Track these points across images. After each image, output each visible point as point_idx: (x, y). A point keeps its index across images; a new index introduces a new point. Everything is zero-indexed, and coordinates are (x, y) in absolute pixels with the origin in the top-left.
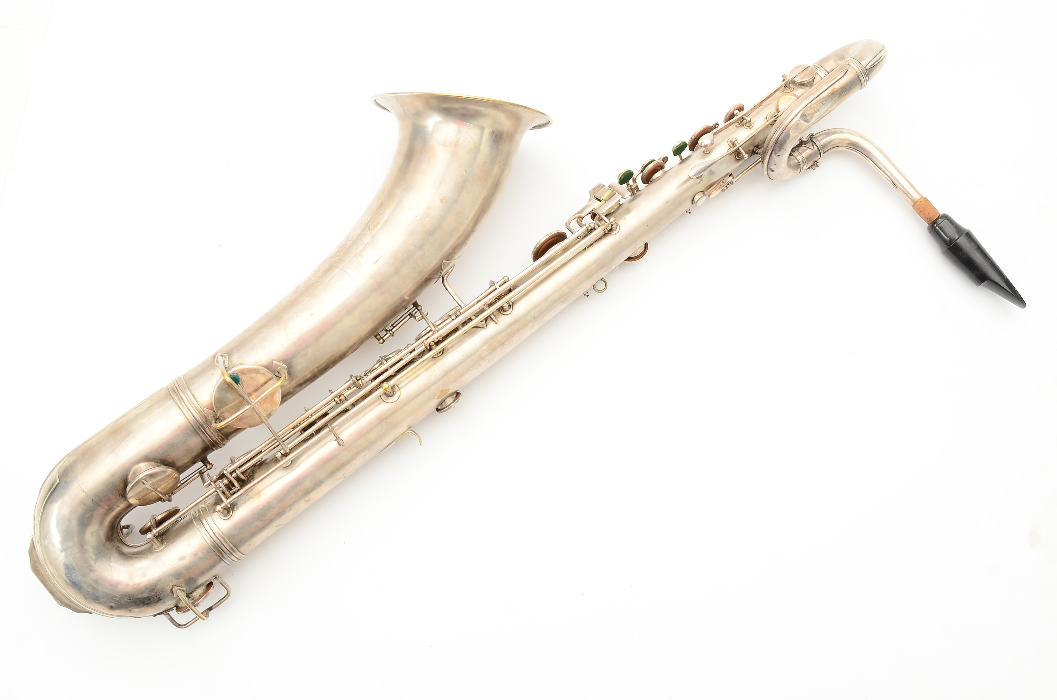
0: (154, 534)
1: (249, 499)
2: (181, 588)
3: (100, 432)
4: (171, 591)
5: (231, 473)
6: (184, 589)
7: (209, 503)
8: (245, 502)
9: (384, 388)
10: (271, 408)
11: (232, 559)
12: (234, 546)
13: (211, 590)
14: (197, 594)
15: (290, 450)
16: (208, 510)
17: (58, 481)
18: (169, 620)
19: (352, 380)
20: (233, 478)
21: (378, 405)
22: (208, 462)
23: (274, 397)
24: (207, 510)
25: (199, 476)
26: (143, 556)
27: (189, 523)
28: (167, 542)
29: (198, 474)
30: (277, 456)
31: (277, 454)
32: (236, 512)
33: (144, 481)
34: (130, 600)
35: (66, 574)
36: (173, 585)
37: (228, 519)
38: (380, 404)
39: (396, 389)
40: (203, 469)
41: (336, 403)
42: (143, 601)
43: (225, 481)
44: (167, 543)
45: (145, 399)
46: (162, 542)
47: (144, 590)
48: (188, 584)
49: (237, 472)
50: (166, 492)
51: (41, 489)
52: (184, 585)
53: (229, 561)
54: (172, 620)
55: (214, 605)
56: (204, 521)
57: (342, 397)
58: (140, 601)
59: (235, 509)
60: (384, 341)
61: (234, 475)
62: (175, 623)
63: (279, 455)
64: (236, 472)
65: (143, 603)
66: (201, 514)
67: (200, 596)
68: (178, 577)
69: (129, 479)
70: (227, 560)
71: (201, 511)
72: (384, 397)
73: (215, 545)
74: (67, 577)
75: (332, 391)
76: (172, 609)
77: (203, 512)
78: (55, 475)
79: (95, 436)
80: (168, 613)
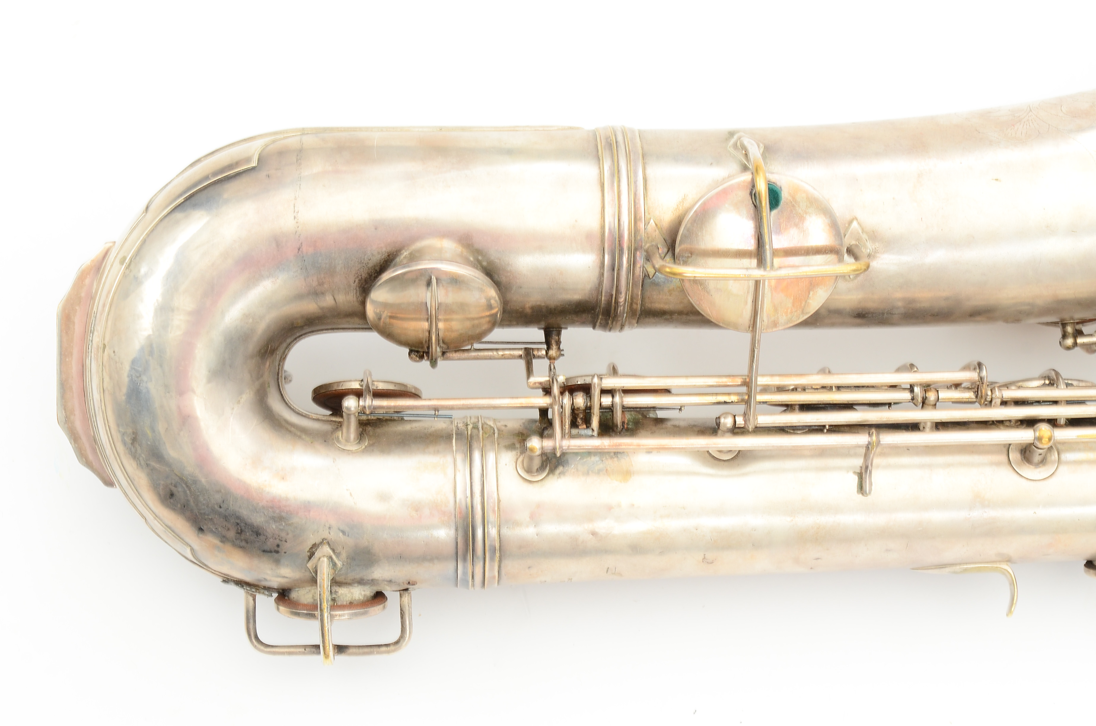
0: (365, 407)
1: (599, 472)
2: (334, 557)
3: (394, 129)
4: (312, 548)
5: (604, 392)
6: (339, 564)
7: (506, 426)
8: (587, 473)
9: (1037, 434)
10: (789, 311)
11: (473, 573)
12: (500, 547)
13: (376, 610)
14: (349, 595)
15: (756, 427)
16: (498, 438)
17: (254, 165)
18: (248, 612)
19: (979, 373)
20: (601, 404)
21: (992, 464)
22: (558, 343)
23: (811, 293)
24: (496, 435)
25: (520, 357)
26: (304, 436)
27: (442, 437)
28: (371, 442)
29: (521, 353)
30: (722, 420)
31: (724, 418)
32: (555, 477)
33: (435, 281)
34: (220, 507)
35: (134, 362)
36: (325, 537)
37: (530, 482)
38: (998, 464)
39: (1051, 456)
40: (538, 349)
41: (913, 399)
42: (243, 528)
43: (580, 400)
44: (371, 445)
45: (528, 126)
46: (361, 436)
47: (263, 507)
48: (353, 559)
49: (617, 399)
50: (446, 340)
51: (199, 161)
52: (344, 555)
53: (465, 573)
54: (251, 617)
55: (355, 646)
56: (477, 455)
57: (932, 396)
58: (238, 524)
59: (558, 471)
60: (1075, 344)
61: (607, 401)
62: (251, 626)
63: (727, 422)
64: (613, 397)
65: (238, 533)
66: (478, 436)
67: (351, 605)
68: (346, 529)
69: (402, 257)
70: (465, 568)
71: (480, 429)
72: (1015, 456)
73: (467, 517)
74: (132, 368)
75: (917, 368)
76: (268, 589)
77: (484, 432)
78: (254, 149)
79: (388, 129)
80: (255, 596)
